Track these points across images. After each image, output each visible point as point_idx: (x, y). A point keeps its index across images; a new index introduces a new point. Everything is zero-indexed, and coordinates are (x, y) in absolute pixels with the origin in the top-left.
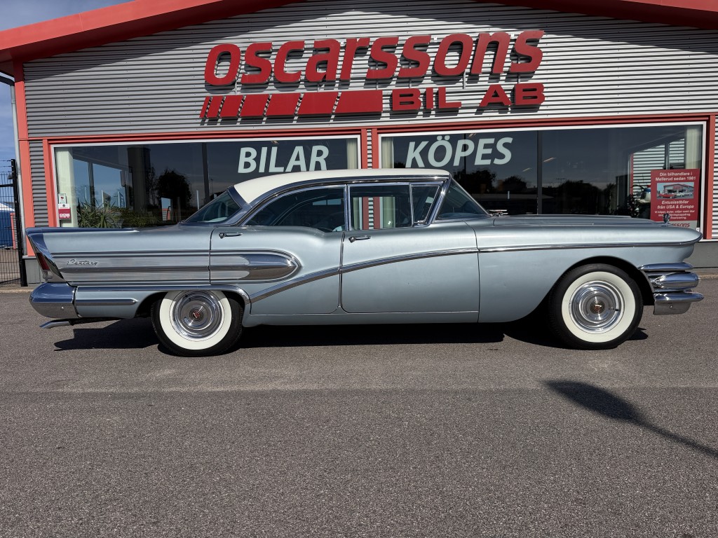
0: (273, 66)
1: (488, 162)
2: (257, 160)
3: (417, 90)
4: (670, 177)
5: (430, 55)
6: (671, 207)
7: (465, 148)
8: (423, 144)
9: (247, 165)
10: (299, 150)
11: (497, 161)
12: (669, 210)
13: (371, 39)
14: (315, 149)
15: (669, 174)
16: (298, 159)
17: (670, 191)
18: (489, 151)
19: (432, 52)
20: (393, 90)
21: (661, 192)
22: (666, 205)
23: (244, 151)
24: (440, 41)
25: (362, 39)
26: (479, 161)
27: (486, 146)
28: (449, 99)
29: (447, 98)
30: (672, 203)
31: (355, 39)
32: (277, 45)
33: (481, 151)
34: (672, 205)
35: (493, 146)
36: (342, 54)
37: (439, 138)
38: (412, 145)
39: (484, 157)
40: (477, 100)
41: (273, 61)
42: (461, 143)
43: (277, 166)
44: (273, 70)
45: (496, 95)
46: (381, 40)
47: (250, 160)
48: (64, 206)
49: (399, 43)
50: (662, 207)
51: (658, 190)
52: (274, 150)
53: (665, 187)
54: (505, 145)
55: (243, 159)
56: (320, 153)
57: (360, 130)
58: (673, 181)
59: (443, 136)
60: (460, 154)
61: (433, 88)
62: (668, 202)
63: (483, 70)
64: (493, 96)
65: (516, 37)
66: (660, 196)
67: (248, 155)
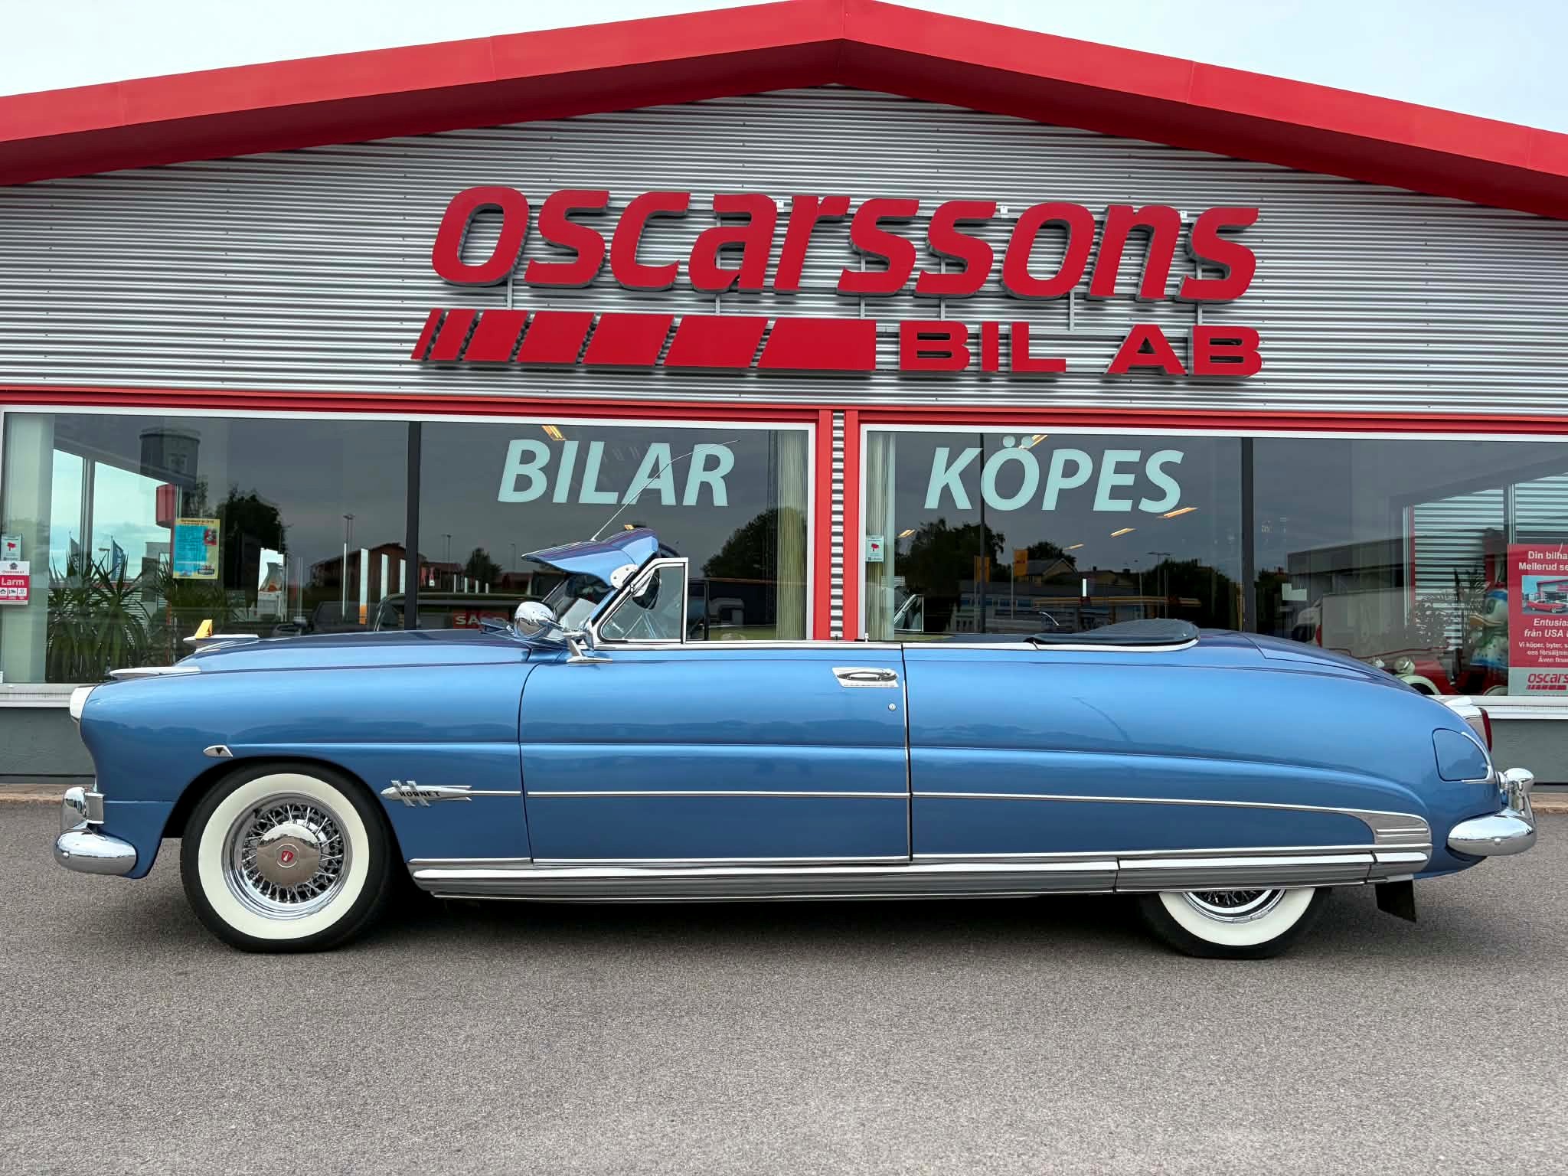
0: (608, 246)
1: (1125, 505)
2: (551, 471)
3: (961, 327)
4: (1552, 562)
5: (994, 246)
6: (1553, 633)
7: (1071, 469)
8: (971, 454)
9: (523, 483)
10: (660, 452)
11: (1147, 506)
12: (1552, 640)
13: (853, 201)
14: (701, 452)
15: (1549, 556)
16: (655, 472)
17: (1551, 596)
18: (1128, 480)
19: (997, 239)
20: (903, 323)
21: (1531, 597)
22: (1542, 629)
23: (516, 447)
24: (1018, 216)
25: (830, 200)
26: (1103, 503)
27: (1121, 468)
28: (1036, 350)
29: (1032, 350)
30: (1557, 623)
31: (815, 197)
32: (622, 197)
33: (1109, 478)
34: (1558, 628)
35: (1137, 469)
36: (783, 230)
37: (1009, 442)
38: (942, 454)
39: (1117, 493)
40: (1100, 357)
41: (608, 236)
42: (1060, 457)
43: (599, 488)
44: (608, 256)
45: (1146, 348)
46: (876, 203)
47: (533, 470)
48: (14, 566)
49: (920, 213)
50: (1534, 634)
51: (1524, 591)
52: (597, 449)
53: (1539, 584)
54: (1167, 468)
55: (513, 467)
56: (712, 463)
57: (817, 411)
58: (1558, 573)
59: (1019, 438)
60: (1057, 482)
61: (996, 324)
62: (1548, 623)
63: (1117, 289)
64: (1140, 352)
65: (1193, 220)
66: (1530, 606)
67: (528, 457)
